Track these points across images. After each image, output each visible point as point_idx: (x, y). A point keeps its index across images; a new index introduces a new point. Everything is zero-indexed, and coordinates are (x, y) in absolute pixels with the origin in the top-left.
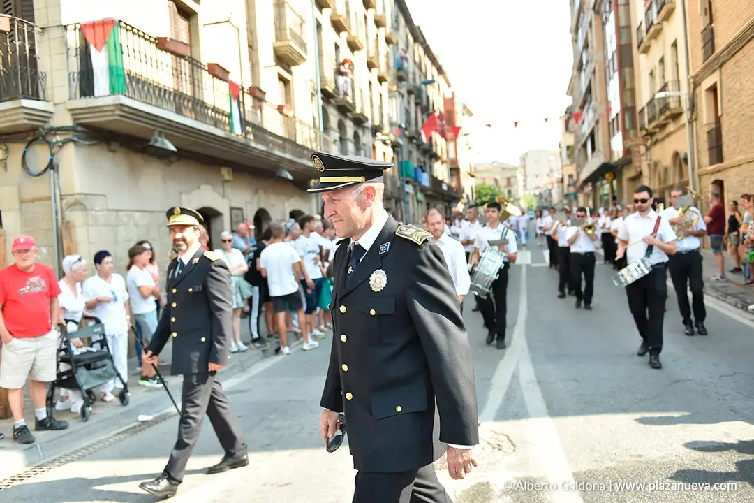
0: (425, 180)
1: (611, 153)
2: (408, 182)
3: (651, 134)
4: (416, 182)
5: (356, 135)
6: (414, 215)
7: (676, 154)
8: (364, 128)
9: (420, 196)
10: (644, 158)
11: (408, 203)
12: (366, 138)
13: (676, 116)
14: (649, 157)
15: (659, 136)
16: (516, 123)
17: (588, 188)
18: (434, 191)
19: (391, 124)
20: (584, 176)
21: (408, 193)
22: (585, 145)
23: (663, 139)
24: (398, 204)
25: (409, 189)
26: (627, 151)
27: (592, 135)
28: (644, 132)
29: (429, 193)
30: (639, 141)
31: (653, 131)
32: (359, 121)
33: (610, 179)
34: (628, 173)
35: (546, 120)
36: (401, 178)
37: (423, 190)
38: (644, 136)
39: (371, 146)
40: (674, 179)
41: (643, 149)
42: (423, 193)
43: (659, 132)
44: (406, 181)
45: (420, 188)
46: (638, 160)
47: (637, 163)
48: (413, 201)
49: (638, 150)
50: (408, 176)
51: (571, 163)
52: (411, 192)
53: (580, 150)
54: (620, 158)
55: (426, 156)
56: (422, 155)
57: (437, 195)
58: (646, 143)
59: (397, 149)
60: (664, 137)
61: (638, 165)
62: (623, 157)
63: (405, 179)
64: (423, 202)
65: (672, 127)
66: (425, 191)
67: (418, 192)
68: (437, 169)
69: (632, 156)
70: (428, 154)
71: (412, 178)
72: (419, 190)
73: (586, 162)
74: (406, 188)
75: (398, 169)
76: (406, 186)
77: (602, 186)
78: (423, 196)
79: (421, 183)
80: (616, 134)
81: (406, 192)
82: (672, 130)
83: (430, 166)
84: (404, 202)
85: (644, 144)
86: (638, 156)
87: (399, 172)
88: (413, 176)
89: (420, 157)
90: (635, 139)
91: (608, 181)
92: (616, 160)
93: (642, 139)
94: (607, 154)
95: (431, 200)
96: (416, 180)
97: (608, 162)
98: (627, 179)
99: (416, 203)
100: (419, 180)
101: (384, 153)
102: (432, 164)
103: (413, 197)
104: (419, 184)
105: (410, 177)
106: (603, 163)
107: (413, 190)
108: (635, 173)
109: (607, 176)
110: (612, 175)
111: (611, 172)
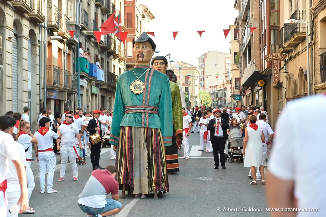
1: (261, 63)
2: (82, 77)
4: (91, 77)
5: (32, 33)
6: (88, 106)
7: (301, 71)
8: (40, 27)
9: (95, 90)
11: (82, 95)
12: (42, 36)
13: (303, 39)
14: (286, 72)
15: (293, 54)
16: (175, 34)
18: (109, 86)
19: (69, 25)
20: (243, 81)
21: (82, 87)
23: (295, 57)
24: (72, 97)
25: (83, 82)
26: (270, 64)
29: (106, 87)
32: (35, 21)
33: (262, 85)
35: (200, 33)
36: (76, 73)
37: (98, 84)
39: (46, 43)
42: (99, 87)
43: (293, 50)
44: (80, 75)
45: (95, 82)
46: (277, 73)
47: (276, 75)
48: (87, 94)
49: (277, 64)
50: (83, 71)
51: (238, 68)
52: (85, 85)
53: (242, 57)
54: (266, 69)
55: (104, 53)
56: (100, 52)
57: (112, 89)
58: (283, 58)
59: (73, 46)
60: (295, 55)
61: (276, 76)
62: (268, 68)
63: (79, 74)
64: (98, 95)
65: (300, 47)
66: (101, 85)
67: (93, 86)
68: (114, 65)
69: (273, 68)
70: (106, 51)
71: (87, 73)
72: (94, 84)
73: (245, 69)
74: (80, 82)
75: (74, 65)
76: (80, 80)
77: (257, 91)
78: (98, 89)
79: (97, 78)
80: (264, 48)
81: (80, 85)
82: (300, 50)
83: (108, 62)
84: (78, 94)
85: (282, 59)
86: (277, 68)
87: (74, 67)
88: (88, 72)
89: (98, 54)
90: (275, 55)
91: (261, 87)
92: (264, 70)
93: (281, 55)
94: (258, 64)
95: (106, 94)
96: (91, 74)
97: (259, 71)
98: (274, 87)
99: (90, 96)
100: (94, 75)
101: (60, 50)
102: (110, 61)
103: (87, 91)
104: (93, 79)
105: (84, 73)
106: (255, 72)
107: (88, 84)
108: (274, 83)
109: (259, 83)
110: (264, 83)
111: (263, 80)
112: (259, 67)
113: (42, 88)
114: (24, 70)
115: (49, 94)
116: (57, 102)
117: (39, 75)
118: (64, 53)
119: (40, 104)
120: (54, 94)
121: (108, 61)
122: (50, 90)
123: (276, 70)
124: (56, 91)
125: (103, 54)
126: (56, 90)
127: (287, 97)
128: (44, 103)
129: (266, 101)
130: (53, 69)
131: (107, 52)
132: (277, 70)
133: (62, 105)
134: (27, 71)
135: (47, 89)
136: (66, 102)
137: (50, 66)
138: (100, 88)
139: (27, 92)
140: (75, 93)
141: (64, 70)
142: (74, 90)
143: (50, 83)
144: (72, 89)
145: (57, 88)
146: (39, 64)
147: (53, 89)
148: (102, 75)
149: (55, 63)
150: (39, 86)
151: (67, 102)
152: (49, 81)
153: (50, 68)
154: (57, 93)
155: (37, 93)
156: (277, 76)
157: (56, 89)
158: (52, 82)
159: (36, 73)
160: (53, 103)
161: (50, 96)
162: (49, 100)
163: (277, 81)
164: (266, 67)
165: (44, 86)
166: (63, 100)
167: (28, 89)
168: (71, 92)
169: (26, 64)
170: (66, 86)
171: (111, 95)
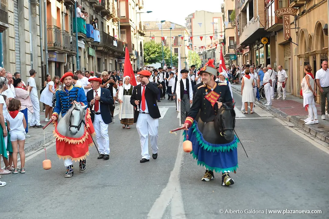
0: (97, 37)
1: (266, 21)
2: (80, 38)
3: (300, 6)
4: (88, 39)
7: (319, 25)
9: (92, 52)
10: (293, 26)
11: (80, 57)
14: (297, 27)
15: (306, 8)
17: (246, 51)
18: (105, 47)
20: (242, 39)
21: (80, 48)
22: (244, 11)
23: (309, 11)
24: (71, 59)
25: (81, 44)
26: (279, 19)
27: (251, 2)
28: (294, 4)
29: (102, 49)
30: (290, 11)
31: (301, 3)
33: (265, 43)
34: (280, 39)
36: (74, 34)
37: (95, 45)
38: (293, 7)
39: (46, 2)
40: (316, 47)
41: (292, 18)
42: (95, 49)
43: (306, 4)
44: (78, 36)
45: (91, 43)
46: (288, 28)
47: (287, 31)
48: (84, 56)
49: (288, 19)
50: (81, 32)
51: (232, 26)
52: (83, 47)
53: (240, 15)
54: (273, 25)
55: (99, 13)
56: (95, 12)
57: (107, 51)
58: (295, 13)
59: (70, 6)
60: (310, 9)
62: (276, 24)
64: (95, 57)
65: (316, 1)
67: (90, 48)
68: (108, 26)
69: (283, 24)
72: (90, 45)
73: (245, 27)
74: (78, 43)
75: (71, 25)
76: (78, 41)
77: (258, 49)
78: (94, 51)
79: (94, 39)
80: (271, 3)
82: (316, 3)
83: (102, 23)
84: (76, 56)
85: (293, 14)
86: (288, 24)
87: (71, 28)
88: (85, 33)
89: (93, 14)
90: (285, 9)
91: (263, 45)
92: (270, 26)
93: (292, 9)
94: (262, 21)
95: (102, 56)
96: (88, 36)
97: (263, 28)
98: (279, 44)
99: (87, 58)
100: (91, 36)
101: (58, 9)
102: (104, 21)
103: (85, 52)
104: (91, 40)
105: (82, 34)
106: (259, 29)
107: (85, 45)
108: (285, 39)
109: (262, 40)
110: (267, 40)
111: (266, 37)
112: (264, 24)
113: (43, 50)
114: (26, 31)
115: (50, 56)
116: (57, 65)
117: (40, 36)
118: (62, 12)
119: (42, 67)
120: (55, 56)
121: (102, 21)
122: (51, 52)
123: (287, 26)
125: (97, 14)
126: (56, 52)
127: (299, 54)
128: (45, 65)
129: (270, 59)
130: (54, 30)
131: (101, 12)
132: (288, 26)
133: (62, 68)
134: (28, 31)
135: (48, 51)
136: (65, 64)
137: (50, 27)
138: (96, 50)
139: (29, 54)
140: (74, 55)
141: (62, 31)
142: (73, 52)
143: (51, 45)
144: (71, 50)
145: (57, 50)
146: (39, 25)
147: (54, 51)
148: (99, 36)
149: (54, 24)
150: (40, 47)
151: (67, 65)
152: (50, 43)
153: (50, 28)
154: (57, 54)
155: (39, 56)
156: (289, 32)
158: (52, 43)
159: (37, 33)
160: (53, 65)
161: (51, 58)
162: (50, 62)
163: (289, 37)
164: (274, 23)
165: (45, 47)
166: (62, 63)
167: (30, 51)
168: (70, 54)
169: (27, 24)
170: (66, 48)
171: (107, 57)
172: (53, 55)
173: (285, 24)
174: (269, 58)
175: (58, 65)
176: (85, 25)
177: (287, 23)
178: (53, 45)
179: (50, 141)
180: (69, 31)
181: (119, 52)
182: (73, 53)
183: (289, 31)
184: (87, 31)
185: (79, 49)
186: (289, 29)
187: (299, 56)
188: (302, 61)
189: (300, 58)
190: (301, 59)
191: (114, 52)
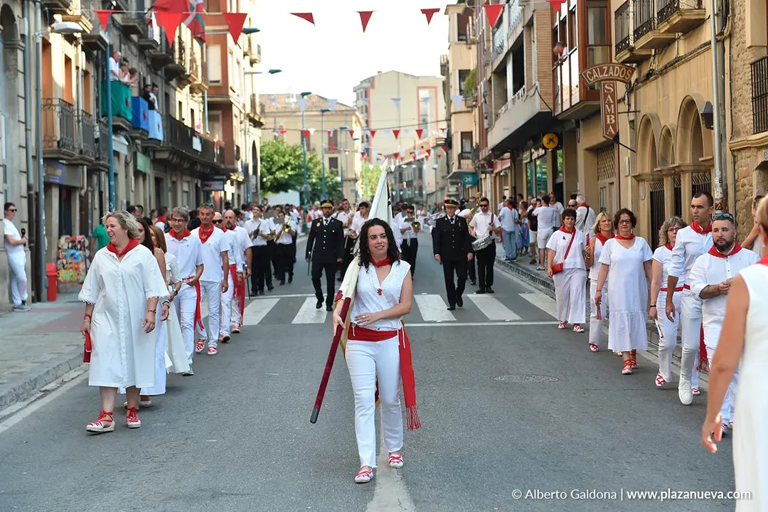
0: (157, 130)
1: (556, 92)
2: (117, 130)
3: (640, 60)
4: (135, 131)
5: (6, 16)
7: (689, 104)
9: (143, 163)
10: (622, 107)
11: (116, 175)
12: (29, 23)
13: (691, 27)
14: (632, 108)
15: (656, 65)
17: (503, 165)
18: (173, 152)
20: (495, 138)
21: (117, 154)
22: (501, 72)
23: (664, 71)
24: (95, 178)
25: (120, 144)
26: (589, 91)
27: (517, 52)
28: (626, 55)
29: (165, 155)
30: (616, 72)
31: (644, 53)
33: (551, 147)
34: (590, 138)
36: (102, 120)
37: (150, 148)
38: (624, 62)
39: (40, 42)
40: (682, 157)
41: (621, 89)
42: (149, 156)
43: (654, 56)
44: (113, 126)
45: (142, 143)
46: (613, 112)
47: (611, 117)
48: (126, 173)
49: (612, 90)
50: (119, 115)
51: (468, 107)
52: (124, 151)
53: (490, 81)
54: (573, 104)
55: (159, 72)
56: (150, 69)
57: (179, 160)
58: (627, 76)
59: (95, 52)
60: (666, 67)
61: (611, 121)
62: (580, 101)
63: (111, 123)
64: (149, 176)
65: (681, 48)
66: (155, 151)
67: (138, 153)
68: (180, 103)
69: (601, 103)
70: (163, 68)
71: (127, 120)
72: (139, 147)
73: (503, 108)
74: (113, 143)
75: (97, 99)
76: (113, 137)
77: (531, 161)
78: (148, 161)
79: (148, 132)
80: (569, 54)
81: (114, 151)
82: (681, 54)
83: (167, 95)
84: (108, 173)
85: (624, 78)
86: (612, 102)
87: (97, 106)
88: (130, 117)
89: (145, 75)
90: (606, 68)
91: (545, 151)
92: (566, 106)
93: (620, 68)
94: (546, 94)
95: (166, 172)
96: (135, 125)
97: (549, 110)
98: (588, 150)
99: (133, 178)
100: (142, 126)
101: (68, 60)
102: (171, 94)
103: (127, 164)
104: (142, 134)
105: (123, 119)
106: (539, 113)
107: (129, 147)
108: (604, 137)
109: (545, 140)
110: (556, 140)
111: (554, 133)
112: (550, 102)
113: (33, 157)
115: (49, 172)
116: (64, 192)
117: (25, 123)
118: (77, 68)
119: (29, 197)
120: (59, 172)
121: (167, 91)
122: (51, 161)
123: (610, 107)
124: (62, 163)
125: (156, 74)
127: (639, 171)
128: (37, 194)
129: (562, 184)
130: (58, 109)
131: (165, 70)
132: (612, 106)
133: (75, 199)
135: (44, 159)
136: (83, 192)
137: (49, 102)
138: (152, 157)
140: (103, 169)
141: (76, 111)
142: (101, 162)
143: (50, 144)
144: (98, 159)
145: (65, 157)
146: (23, 96)
147: (57, 159)
148: (159, 126)
149: (58, 95)
150: (25, 150)
151: (86, 194)
152: (49, 139)
153: (48, 105)
154: (65, 168)
155: (22, 170)
156: (613, 121)
157: (63, 159)
158: (55, 140)
159: (19, 116)
160: (55, 193)
161: (52, 177)
162: (48, 186)
163: (613, 133)
164: (576, 99)
165: (37, 150)
166: (76, 188)
167: (3, 160)
168: (96, 167)
170: (87, 152)
171: (176, 175)
172: (56, 168)
173: (605, 101)
174: (559, 181)
175: (67, 193)
176: (130, 100)
177: (610, 99)
178: (55, 144)
179: (57, 378)
180: (93, 111)
181: (204, 165)
182: (101, 166)
183: (615, 119)
184: (133, 114)
185: (114, 155)
186: (614, 114)
187: (638, 179)
188: (645, 190)
189: (638, 181)
190: (641, 183)
191: (194, 163)
